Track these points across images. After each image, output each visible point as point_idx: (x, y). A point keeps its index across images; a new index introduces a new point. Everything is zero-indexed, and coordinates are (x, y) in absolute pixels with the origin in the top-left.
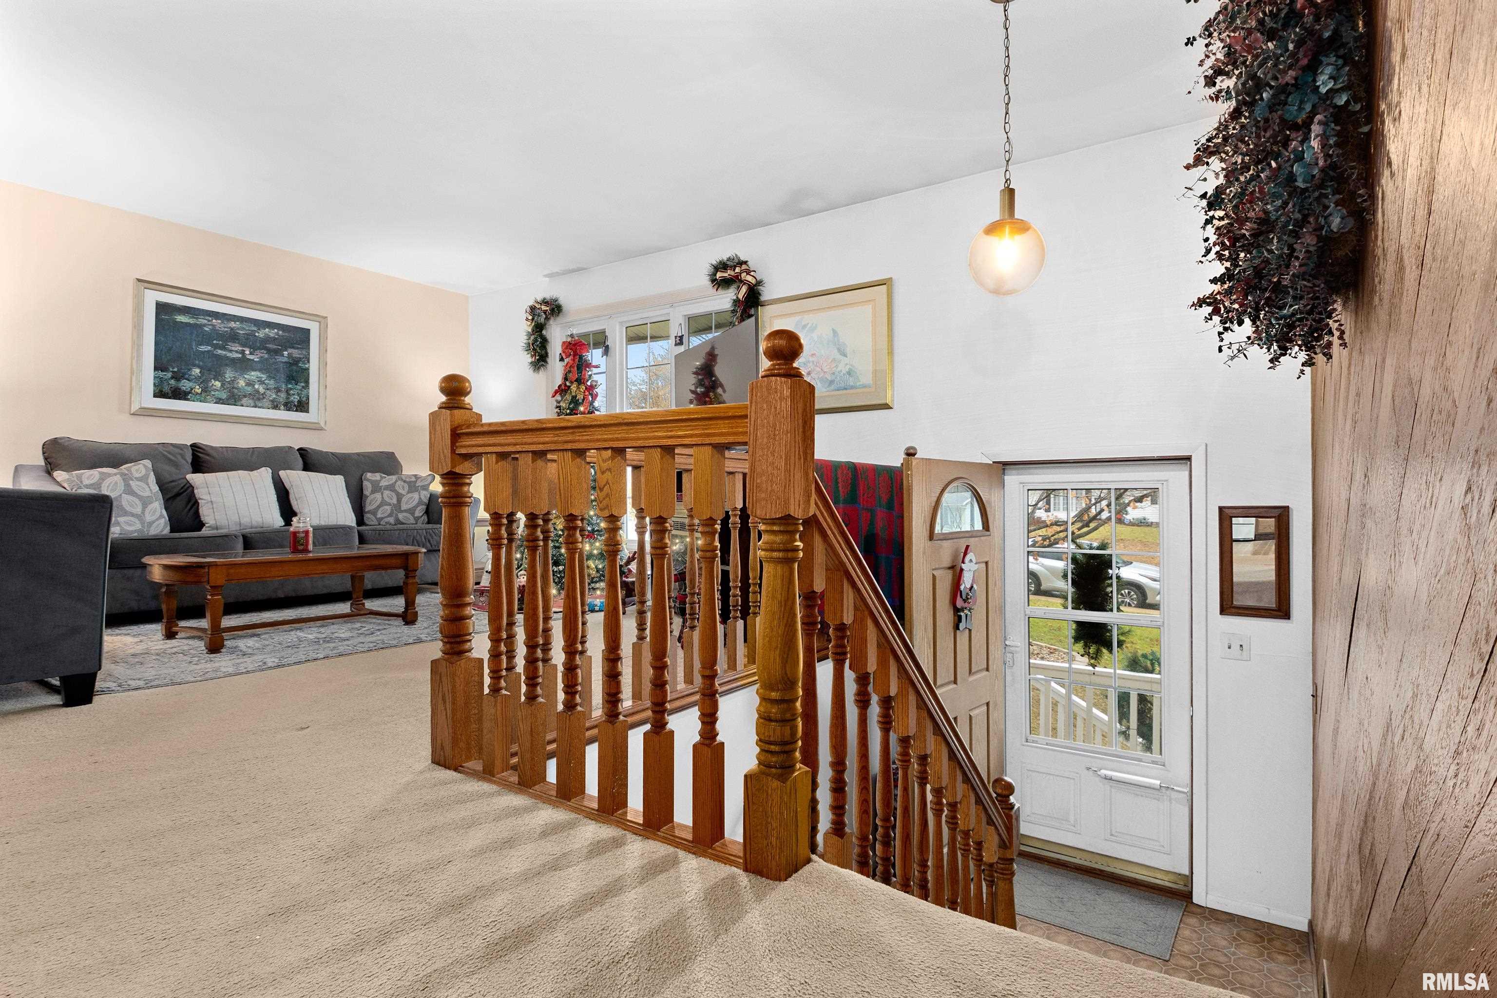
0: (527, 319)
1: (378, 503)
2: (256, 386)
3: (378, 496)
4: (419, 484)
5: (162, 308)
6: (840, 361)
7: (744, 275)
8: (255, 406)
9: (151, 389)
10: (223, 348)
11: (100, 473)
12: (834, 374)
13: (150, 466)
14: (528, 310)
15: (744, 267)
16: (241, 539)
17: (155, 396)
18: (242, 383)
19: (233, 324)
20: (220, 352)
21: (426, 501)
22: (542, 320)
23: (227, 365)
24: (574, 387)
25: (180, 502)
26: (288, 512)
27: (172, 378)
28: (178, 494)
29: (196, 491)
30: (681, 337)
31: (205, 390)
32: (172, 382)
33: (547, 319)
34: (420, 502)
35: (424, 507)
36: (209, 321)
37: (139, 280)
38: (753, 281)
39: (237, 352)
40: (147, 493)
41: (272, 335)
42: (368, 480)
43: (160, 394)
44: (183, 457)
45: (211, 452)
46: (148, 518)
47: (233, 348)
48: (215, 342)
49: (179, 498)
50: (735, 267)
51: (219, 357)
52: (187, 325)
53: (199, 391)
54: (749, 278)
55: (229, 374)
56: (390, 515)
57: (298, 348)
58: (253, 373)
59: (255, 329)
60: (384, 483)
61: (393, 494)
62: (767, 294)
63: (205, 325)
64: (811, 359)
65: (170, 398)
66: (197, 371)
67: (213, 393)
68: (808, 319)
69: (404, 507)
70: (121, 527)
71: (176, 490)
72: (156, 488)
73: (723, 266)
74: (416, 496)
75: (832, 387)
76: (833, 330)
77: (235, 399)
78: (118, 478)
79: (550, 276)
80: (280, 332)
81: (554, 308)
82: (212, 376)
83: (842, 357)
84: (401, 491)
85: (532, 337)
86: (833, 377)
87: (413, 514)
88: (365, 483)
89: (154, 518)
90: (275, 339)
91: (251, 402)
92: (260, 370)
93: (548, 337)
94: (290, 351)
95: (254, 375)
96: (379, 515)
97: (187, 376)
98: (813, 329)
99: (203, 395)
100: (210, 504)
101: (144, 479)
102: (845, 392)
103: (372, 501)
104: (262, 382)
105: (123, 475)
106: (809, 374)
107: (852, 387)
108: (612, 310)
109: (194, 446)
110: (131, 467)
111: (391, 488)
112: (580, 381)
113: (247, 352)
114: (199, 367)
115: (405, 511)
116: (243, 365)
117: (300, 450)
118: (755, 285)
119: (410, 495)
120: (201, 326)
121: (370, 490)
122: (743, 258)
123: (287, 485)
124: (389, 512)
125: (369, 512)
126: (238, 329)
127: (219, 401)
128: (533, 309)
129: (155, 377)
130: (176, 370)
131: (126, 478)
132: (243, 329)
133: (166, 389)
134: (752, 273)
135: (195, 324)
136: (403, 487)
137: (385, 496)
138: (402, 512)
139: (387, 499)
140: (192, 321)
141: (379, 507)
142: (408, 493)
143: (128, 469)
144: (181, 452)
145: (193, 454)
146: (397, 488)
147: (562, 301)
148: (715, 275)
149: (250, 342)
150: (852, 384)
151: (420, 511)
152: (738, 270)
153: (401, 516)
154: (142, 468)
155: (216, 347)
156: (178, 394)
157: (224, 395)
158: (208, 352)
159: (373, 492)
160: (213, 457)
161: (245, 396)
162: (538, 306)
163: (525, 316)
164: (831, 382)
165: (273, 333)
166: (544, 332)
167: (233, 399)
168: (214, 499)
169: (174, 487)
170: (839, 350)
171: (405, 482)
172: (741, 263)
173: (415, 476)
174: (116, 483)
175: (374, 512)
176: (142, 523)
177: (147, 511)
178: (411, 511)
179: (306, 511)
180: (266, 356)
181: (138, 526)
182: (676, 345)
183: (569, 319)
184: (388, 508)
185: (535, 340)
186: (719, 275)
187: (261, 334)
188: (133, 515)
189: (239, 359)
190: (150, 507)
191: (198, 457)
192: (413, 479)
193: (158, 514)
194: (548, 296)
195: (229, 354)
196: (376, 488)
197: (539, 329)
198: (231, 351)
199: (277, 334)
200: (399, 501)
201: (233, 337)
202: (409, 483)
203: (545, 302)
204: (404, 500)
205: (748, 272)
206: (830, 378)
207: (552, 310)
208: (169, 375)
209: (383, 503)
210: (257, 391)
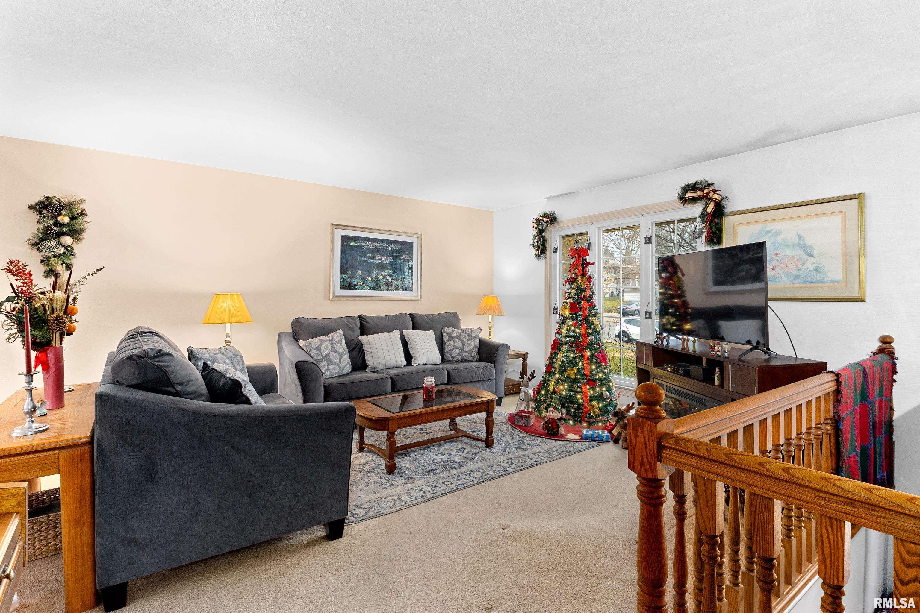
0: (534, 227)
1: (452, 347)
2: (388, 278)
3: (452, 342)
4: (473, 335)
5: (344, 239)
6: (806, 261)
7: (711, 194)
8: (387, 290)
9: (338, 285)
10: (372, 258)
11: (320, 340)
12: (799, 270)
13: (342, 333)
14: (535, 220)
15: (711, 188)
16: (390, 380)
17: (341, 289)
18: (381, 277)
19: (376, 244)
20: (371, 260)
21: (477, 345)
22: (543, 228)
23: (374, 268)
24: (579, 279)
25: (355, 353)
26: (409, 357)
27: (349, 277)
28: (355, 348)
29: (363, 346)
30: (650, 238)
31: (364, 283)
32: (349, 280)
33: (547, 226)
34: (475, 347)
35: (477, 349)
36: (365, 243)
37: (333, 224)
38: (719, 198)
39: (378, 259)
40: (342, 350)
41: (395, 248)
42: (446, 332)
43: (343, 287)
44: (356, 324)
45: (368, 320)
46: (343, 365)
47: (377, 258)
48: (368, 255)
49: (355, 350)
50: (704, 189)
51: (370, 263)
52: (355, 247)
53: (361, 284)
54: (716, 196)
55: (375, 273)
56: (459, 355)
57: (408, 254)
58: (386, 271)
59: (387, 245)
60: (454, 335)
61: (460, 341)
62: (729, 207)
63: (364, 246)
64: (775, 257)
65: (348, 289)
66: (360, 272)
67: (367, 284)
68: (773, 226)
69: (466, 350)
70: (330, 371)
71: (354, 345)
72: (345, 346)
73: (693, 188)
74: (472, 342)
75: (798, 281)
76: (799, 235)
77: (378, 286)
78: (328, 343)
79: (549, 198)
80: (399, 246)
81: (552, 219)
82: (367, 275)
83: (809, 258)
84: (464, 339)
85: (537, 239)
86: (799, 273)
87: (471, 354)
88: (444, 334)
89: (345, 364)
90: (396, 250)
91: (385, 287)
92: (389, 269)
93: (547, 238)
94: (404, 256)
95: (386, 272)
96: (452, 355)
97: (355, 276)
98: (778, 234)
99: (363, 286)
100: (371, 354)
101: (340, 342)
102: (811, 285)
103: (449, 346)
104: (390, 276)
105: (330, 340)
106: (773, 269)
107: (819, 282)
108: (593, 219)
109: (360, 317)
110: (333, 335)
111: (458, 337)
112: (584, 275)
113: (383, 259)
114: (361, 270)
115: (467, 352)
116: (381, 267)
117: (410, 315)
118: (720, 201)
119: (469, 342)
120: (361, 247)
121: (447, 338)
122: (710, 182)
123: (407, 340)
124: (458, 353)
125: (447, 352)
126: (379, 246)
127: (371, 289)
128: (538, 220)
129: (341, 278)
130: (350, 273)
131: (332, 342)
132: (382, 246)
133: (346, 284)
134: (718, 192)
135: (359, 246)
136: (465, 337)
137: (455, 342)
138: (465, 352)
139: (456, 344)
140: (357, 244)
141: (452, 350)
142: (468, 340)
143: (333, 336)
144: (355, 322)
145: (361, 323)
146: (462, 337)
147: (557, 214)
148: (685, 194)
149: (384, 253)
150: (819, 279)
151: (475, 353)
152: (706, 191)
153: (465, 355)
154: (338, 335)
155: (369, 258)
156: (352, 287)
157: (372, 285)
158: (365, 261)
159: (449, 340)
160: (371, 324)
161: (382, 285)
162: (541, 218)
163: (531, 225)
164: (797, 277)
165: (395, 247)
166: (543, 234)
167: (377, 287)
168: (372, 351)
169: (353, 343)
170: (805, 251)
171: (465, 333)
172: (709, 185)
173: (471, 329)
174: (327, 346)
175: (450, 353)
176: (340, 368)
177: (342, 360)
178: (470, 352)
179: (417, 356)
180: (392, 260)
181: (338, 370)
182: (646, 243)
183: (561, 225)
184: (457, 350)
185: (539, 240)
186: (688, 195)
187: (391, 247)
188: (335, 364)
189: (379, 263)
190: (343, 358)
191: (363, 324)
192: (470, 332)
193: (347, 362)
194: (548, 211)
195: (375, 261)
196: (451, 338)
197: (541, 232)
198: (376, 259)
199: (397, 247)
200: (463, 345)
201: (376, 251)
202: (468, 334)
203: (545, 215)
204: (466, 345)
205: (715, 192)
206: (795, 273)
207: (551, 221)
208: (347, 276)
209: (455, 347)
210: (388, 281)
